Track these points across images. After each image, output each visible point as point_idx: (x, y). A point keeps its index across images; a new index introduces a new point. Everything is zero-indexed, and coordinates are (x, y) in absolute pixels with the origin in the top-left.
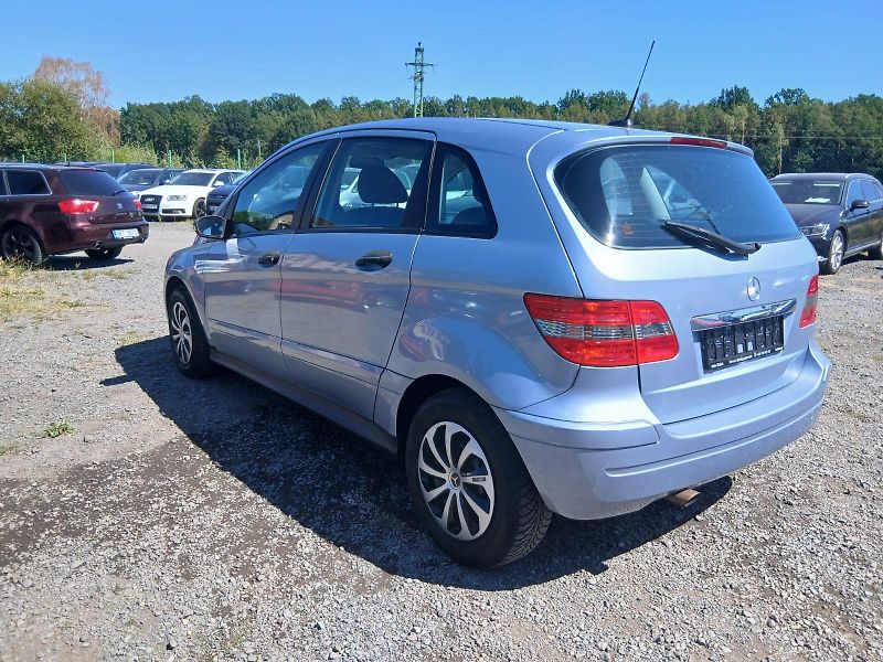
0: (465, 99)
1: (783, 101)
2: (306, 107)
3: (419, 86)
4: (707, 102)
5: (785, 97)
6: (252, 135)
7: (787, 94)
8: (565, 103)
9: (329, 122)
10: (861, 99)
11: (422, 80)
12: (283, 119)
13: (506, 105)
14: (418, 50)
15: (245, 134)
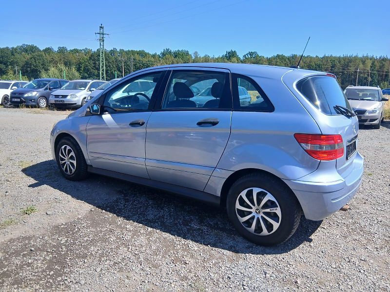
0: (118, 50)
1: (249, 56)
2: (40, 51)
3: (102, 44)
4: (221, 56)
5: (250, 55)
6: (12, 63)
7: (251, 54)
8: (163, 54)
9: (52, 58)
10: (278, 56)
11: (103, 41)
12: (28, 56)
13: (138, 54)
14: (101, 27)
15: (8, 63)
